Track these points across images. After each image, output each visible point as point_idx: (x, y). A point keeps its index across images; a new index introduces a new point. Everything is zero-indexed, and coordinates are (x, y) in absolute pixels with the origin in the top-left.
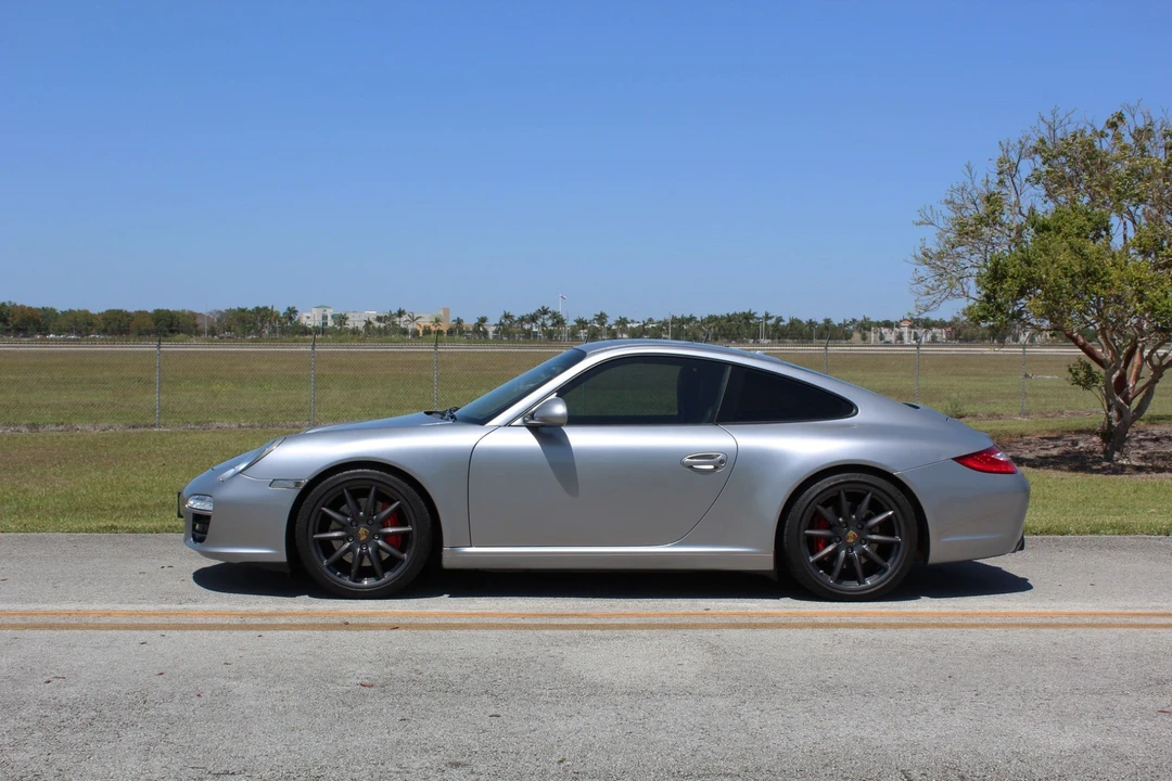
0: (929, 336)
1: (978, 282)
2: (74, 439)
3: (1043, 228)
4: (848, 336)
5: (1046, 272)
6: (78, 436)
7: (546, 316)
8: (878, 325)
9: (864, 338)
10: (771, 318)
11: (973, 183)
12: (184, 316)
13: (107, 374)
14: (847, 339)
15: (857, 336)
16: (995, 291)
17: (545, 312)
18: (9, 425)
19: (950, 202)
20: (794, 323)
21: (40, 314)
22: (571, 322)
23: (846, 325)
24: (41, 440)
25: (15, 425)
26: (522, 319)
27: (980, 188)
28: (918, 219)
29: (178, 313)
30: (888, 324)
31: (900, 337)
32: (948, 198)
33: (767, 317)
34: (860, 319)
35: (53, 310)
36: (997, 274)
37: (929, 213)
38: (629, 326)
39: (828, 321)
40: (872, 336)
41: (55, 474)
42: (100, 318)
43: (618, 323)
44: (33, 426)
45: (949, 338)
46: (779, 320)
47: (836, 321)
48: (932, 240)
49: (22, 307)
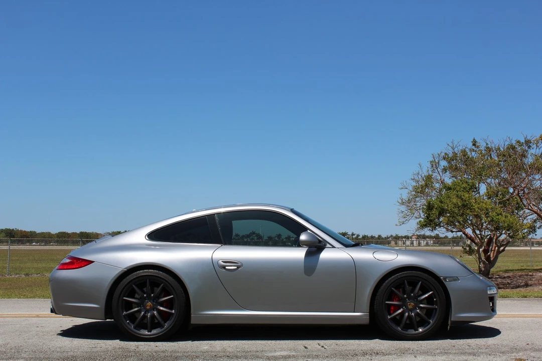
0: (425, 242)
1: (423, 211)
2: (44, 279)
3: (449, 189)
4: (389, 243)
5: (448, 206)
6: (46, 278)
7: (254, 235)
8: (402, 237)
9: (396, 244)
10: (354, 235)
11: (422, 171)
12: (93, 234)
13: (58, 257)
14: (388, 244)
15: (393, 243)
16: (429, 214)
17: (254, 233)
18: (17, 274)
19: (413, 179)
20: (364, 237)
21: (29, 234)
22: (265, 238)
23: (388, 238)
24: (30, 279)
25: (19, 274)
26: (243, 236)
27: (425, 173)
28: (401, 187)
29: (90, 233)
30: (407, 237)
31: (412, 243)
32: (413, 178)
33: (353, 234)
34: (394, 235)
35: (35, 232)
36: (430, 207)
37: (405, 184)
38: (291, 239)
39: (380, 236)
40: (400, 243)
41: (36, 290)
42: (55, 236)
43: (286, 238)
44: (27, 275)
45: (434, 243)
46: (358, 236)
47: (384, 236)
48: (405, 195)
49: (21, 231)
